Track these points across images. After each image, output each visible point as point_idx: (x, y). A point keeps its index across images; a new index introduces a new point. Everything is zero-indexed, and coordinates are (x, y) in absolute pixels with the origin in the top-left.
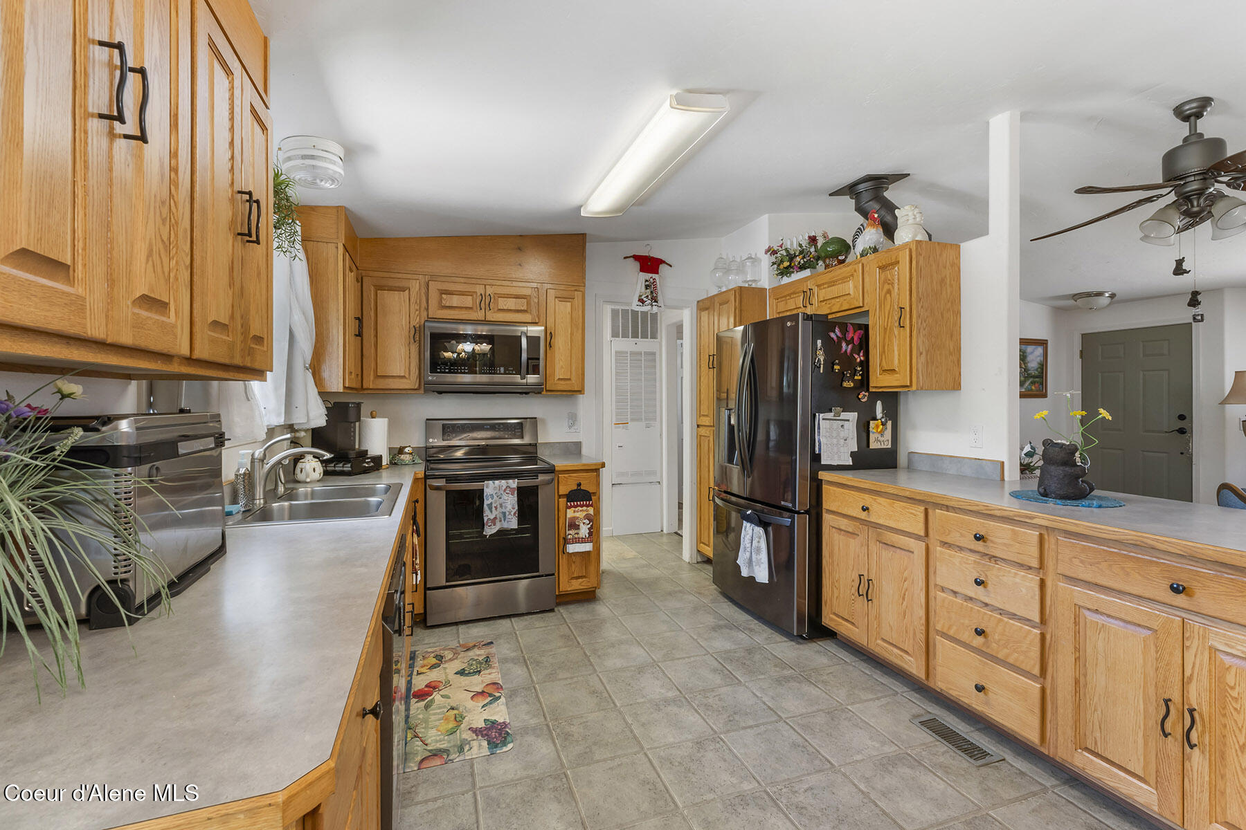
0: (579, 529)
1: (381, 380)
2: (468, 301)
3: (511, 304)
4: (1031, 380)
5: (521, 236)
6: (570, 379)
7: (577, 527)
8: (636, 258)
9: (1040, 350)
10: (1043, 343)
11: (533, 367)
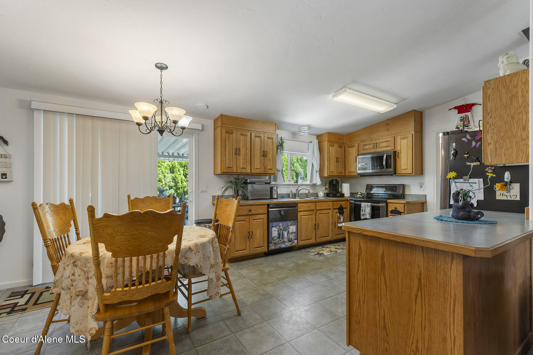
1: (349, 173)
2: (371, 146)
3: (384, 144)
5: (388, 120)
6: (407, 169)
8: (456, 108)
11: (388, 166)
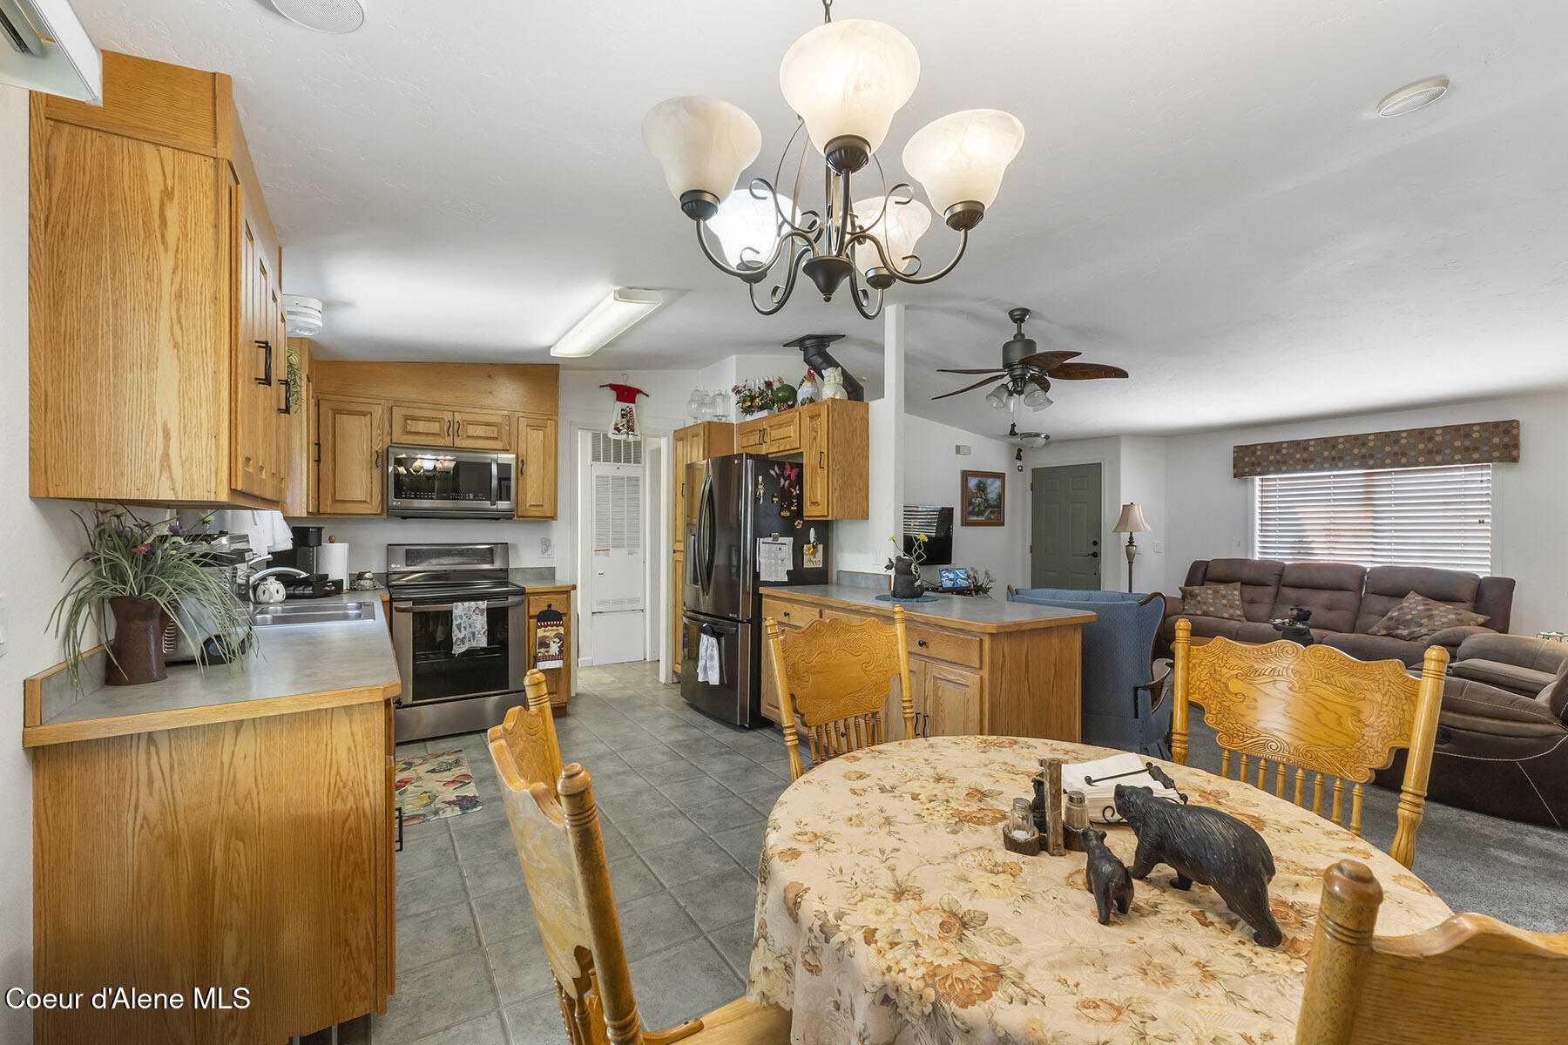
0: (549, 647)
1: (339, 505)
2: (435, 428)
3: (481, 431)
4: (990, 509)
5: (491, 364)
6: (542, 506)
7: (548, 646)
8: (613, 387)
9: (998, 483)
10: (1001, 476)
11: (504, 493)
